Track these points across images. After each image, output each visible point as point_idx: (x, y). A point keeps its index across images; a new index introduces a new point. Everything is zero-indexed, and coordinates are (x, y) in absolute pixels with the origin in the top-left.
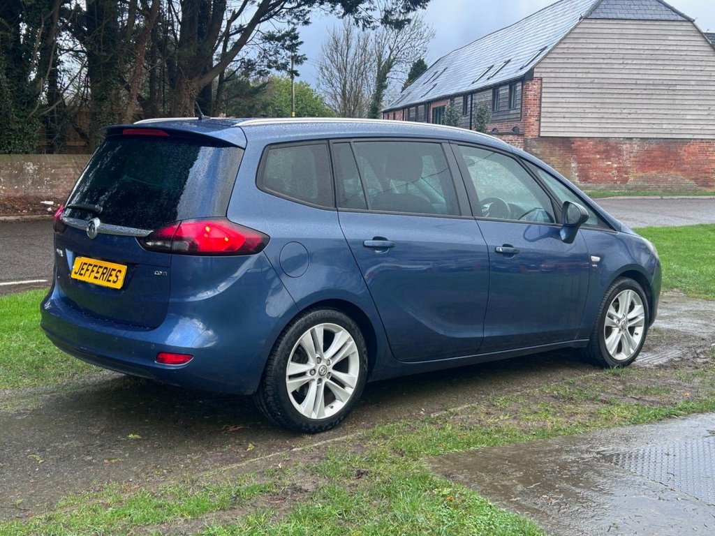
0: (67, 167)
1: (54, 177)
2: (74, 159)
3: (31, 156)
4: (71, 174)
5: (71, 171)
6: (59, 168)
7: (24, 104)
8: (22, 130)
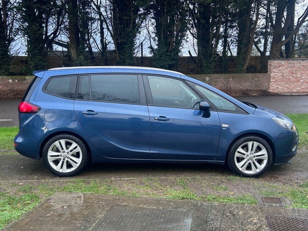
0: (221, 78)
1: (216, 82)
2: (224, 75)
3: (208, 75)
4: (222, 81)
5: (223, 80)
6: (218, 79)
7: (209, 56)
8: (207, 66)
